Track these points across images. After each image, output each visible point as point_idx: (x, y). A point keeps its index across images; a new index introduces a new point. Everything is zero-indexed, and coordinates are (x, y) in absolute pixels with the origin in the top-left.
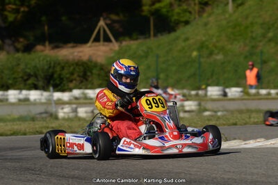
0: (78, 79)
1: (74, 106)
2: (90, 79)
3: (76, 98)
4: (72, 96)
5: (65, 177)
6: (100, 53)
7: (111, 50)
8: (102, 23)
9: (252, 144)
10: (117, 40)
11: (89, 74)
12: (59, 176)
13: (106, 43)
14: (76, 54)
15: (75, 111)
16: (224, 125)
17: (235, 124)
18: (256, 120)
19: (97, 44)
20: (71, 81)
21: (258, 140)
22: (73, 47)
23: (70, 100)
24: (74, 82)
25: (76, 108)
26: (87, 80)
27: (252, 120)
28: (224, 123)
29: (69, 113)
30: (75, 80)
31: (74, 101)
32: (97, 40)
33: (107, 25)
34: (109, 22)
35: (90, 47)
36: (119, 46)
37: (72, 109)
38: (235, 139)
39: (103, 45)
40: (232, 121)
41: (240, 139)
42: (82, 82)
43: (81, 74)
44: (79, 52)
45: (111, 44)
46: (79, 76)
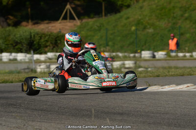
0: (51, 45)
1: (48, 64)
2: (59, 45)
3: (50, 59)
4: (46, 57)
5: (37, 110)
6: (67, 27)
7: (75, 25)
8: (68, 6)
9: (167, 88)
10: (79, 18)
11: (59, 42)
12: (33, 109)
13: (71, 21)
14: (50, 28)
15: (49, 67)
16: (150, 76)
17: (158, 76)
18: (173, 73)
19: (65, 21)
20: (47, 47)
21: (171, 86)
22: (48, 23)
23: (46, 60)
24: (49, 47)
25: (49, 65)
26: (57, 46)
27: (170, 73)
28: (151, 75)
29: (44, 69)
30: (49, 46)
31: (49, 60)
32: (65, 18)
33: (72, 8)
34: (73, 6)
35: (60, 23)
36: (81, 23)
37: (47, 66)
38: (156, 85)
39: (70, 22)
40: (156, 74)
41: (159, 85)
42: (54, 47)
43: (54, 42)
44: (52, 27)
45: (75, 21)
46: (51, 43)
